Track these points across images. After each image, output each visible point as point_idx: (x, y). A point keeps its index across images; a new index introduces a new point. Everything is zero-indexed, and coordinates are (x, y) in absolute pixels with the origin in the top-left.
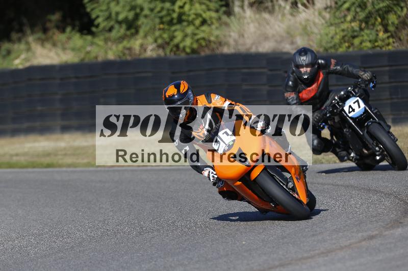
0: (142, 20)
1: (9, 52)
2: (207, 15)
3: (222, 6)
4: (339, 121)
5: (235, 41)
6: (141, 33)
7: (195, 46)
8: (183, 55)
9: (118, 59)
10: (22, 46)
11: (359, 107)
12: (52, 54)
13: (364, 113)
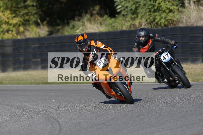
0: (140, 10)
1: (74, 27)
2: (172, 8)
3: (179, 3)
4: (159, 64)
5: (186, 20)
6: (139, 17)
7: (166, 23)
8: (160, 28)
9: (128, 29)
10: (80, 23)
11: (168, 57)
12: (95, 27)
13: (170, 60)
